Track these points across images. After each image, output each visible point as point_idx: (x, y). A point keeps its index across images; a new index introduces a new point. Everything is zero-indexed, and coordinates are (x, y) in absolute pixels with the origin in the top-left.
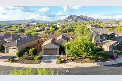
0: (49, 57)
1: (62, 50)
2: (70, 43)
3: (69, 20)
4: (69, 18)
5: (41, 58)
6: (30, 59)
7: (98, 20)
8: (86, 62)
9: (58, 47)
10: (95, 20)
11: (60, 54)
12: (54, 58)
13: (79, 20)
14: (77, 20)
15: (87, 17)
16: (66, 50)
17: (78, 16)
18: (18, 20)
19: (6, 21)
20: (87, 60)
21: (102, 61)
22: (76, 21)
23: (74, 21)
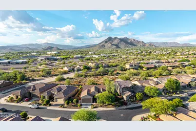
0: (86, 105)
1: (94, 100)
2: (100, 94)
3: (106, 45)
4: (106, 42)
5: (81, 105)
6: (74, 106)
7: (151, 44)
8: (109, 107)
9: (91, 98)
10: (148, 45)
11: (93, 102)
12: (89, 105)
13: (122, 46)
14: (119, 45)
15: (134, 40)
16: (97, 100)
17: (120, 39)
18: (26, 45)
19: (6, 45)
20: (110, 106)
21: (119, 106)
22: (117, 46)
23: (115, 46)
